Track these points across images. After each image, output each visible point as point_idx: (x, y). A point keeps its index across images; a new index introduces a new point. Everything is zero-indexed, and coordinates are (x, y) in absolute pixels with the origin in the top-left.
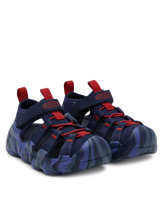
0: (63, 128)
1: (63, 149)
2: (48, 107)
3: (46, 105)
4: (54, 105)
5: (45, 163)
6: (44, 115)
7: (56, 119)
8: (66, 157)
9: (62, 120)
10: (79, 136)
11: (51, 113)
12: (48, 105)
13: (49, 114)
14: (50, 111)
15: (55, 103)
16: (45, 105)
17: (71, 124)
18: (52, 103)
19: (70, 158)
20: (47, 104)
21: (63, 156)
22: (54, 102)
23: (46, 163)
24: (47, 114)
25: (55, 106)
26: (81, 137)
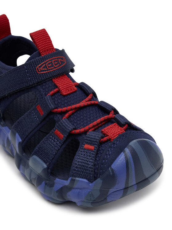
0: (75, 112)
1: (77, 167)
2: (45, 70)
3: (41, 66)
4: (56, 65)
5: (44, 183)
6: (39, 85)
7: (61, 94)
8: (81, 181)
9: (72, 95)
10: (106, 138)
11: (51, 80)
12: (45, 67)
13: (48, 83)
14: (51, 77)
15: (59, 60)
16: (39, 67)
17: (89, 103)
18: (53, 61)
19: (90, 184)
20: (43, 64)
21: (77, 179)
22: (58, 58)
23: (46, 184)
24: (44, 84)
25: (58, 66)
26: (110, 140)
